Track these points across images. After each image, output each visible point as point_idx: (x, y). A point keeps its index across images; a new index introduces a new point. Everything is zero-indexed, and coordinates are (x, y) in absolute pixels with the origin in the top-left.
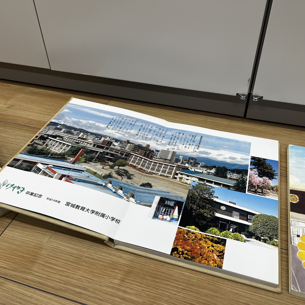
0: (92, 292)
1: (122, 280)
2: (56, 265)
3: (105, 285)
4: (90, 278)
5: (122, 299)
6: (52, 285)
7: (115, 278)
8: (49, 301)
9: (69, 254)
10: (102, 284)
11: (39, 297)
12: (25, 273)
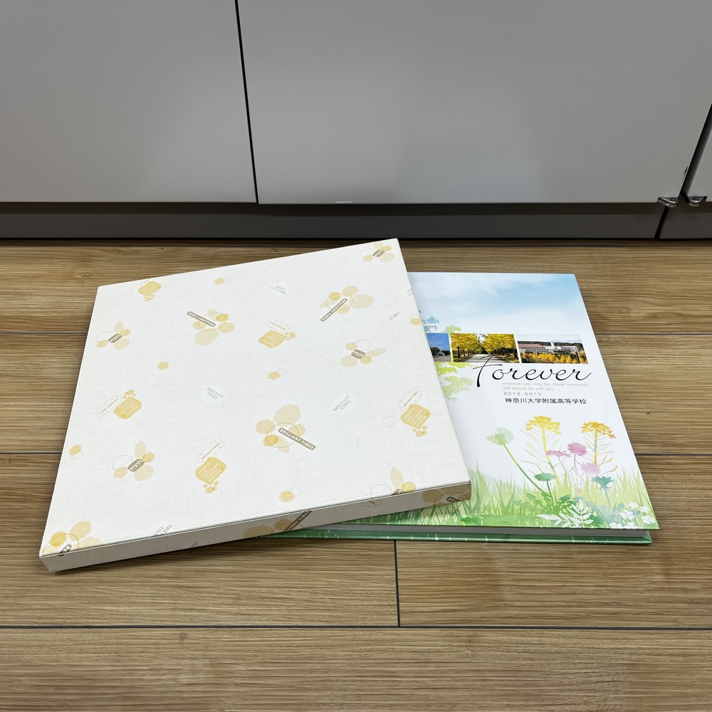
0: (633, 606)
1: (667, 573)
2: (540, 581)
3: (645, 589)
4: (613, 584)
5: (689, 603)
6: (560, 614)
7: (653, 574)
8: (575, 641)
9: (545, 556)
10: (639, 589)
11: (555, 640)
12: (496, 607)
